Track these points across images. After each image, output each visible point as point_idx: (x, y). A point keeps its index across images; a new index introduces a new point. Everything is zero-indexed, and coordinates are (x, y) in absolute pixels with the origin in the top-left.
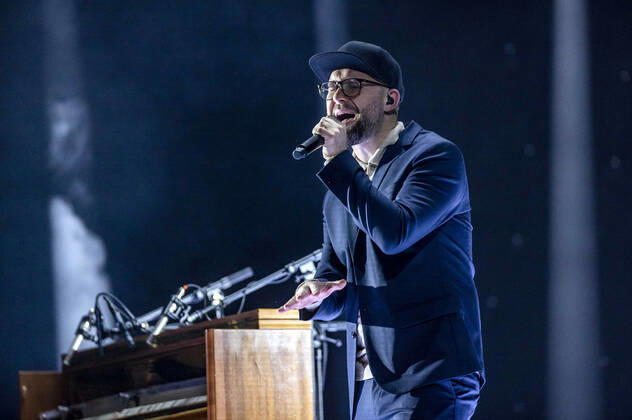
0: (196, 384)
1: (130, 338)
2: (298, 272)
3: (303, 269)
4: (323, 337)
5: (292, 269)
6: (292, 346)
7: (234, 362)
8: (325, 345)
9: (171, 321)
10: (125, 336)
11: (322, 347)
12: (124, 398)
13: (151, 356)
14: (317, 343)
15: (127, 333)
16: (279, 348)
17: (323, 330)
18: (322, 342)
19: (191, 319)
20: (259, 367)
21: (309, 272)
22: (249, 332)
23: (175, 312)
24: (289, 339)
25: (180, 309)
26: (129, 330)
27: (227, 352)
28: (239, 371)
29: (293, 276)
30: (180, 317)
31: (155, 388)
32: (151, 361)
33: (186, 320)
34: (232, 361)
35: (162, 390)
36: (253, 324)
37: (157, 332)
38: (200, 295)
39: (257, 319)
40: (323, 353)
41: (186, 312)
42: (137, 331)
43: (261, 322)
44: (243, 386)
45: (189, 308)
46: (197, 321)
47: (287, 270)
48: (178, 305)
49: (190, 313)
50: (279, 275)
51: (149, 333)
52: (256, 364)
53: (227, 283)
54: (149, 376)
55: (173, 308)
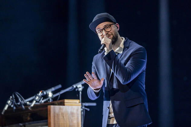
0: (44, 122)
1: (23, 107)
2: (77, 88)
3: (78, 87)
4: (83, 108)
5: (75, 86)
6: (75, 111)
7: (56, 116)
8: (84, 111)
9: (36, 102)
10: (22, 106)
11: (83, 111)
12: (21, 125)
13: (29, 112)
14: (82, 110)
15: (23, 105)
16: (71, 112)
17: (83, 105)
18: (83, 109)
19: (43, 101)
20: (65, 117)
21: (80, 88)
22: (61, 107)
23: (38, 99)
24: (74, 109)
25: (39, 98)
26: (23, 104)
27: (54, 113)
28: (58, 119)
29: (75, 89)
30: (39, 101)
31: (31, 122)
32: (29, 114)
33: (41, 102)
34: (56, 115)
35: (33, 123)
36: (63, 104)
37: (32, 105)
38: (45, 93)
39: (64, 103)
40: (83, 113)
41: (41, 99)
42: (25, 105)
43: (65, 104)
44: (59, 124)
45: (42, 98)
46: (45, 102)
47: (73, 87)
48: (39, 97)
49: (43, 100)
50: (70, 88)
51: (29, 105)
52: (63, 117)
53: (53, 89)
54: (29, 118)
55: (37, 98)
